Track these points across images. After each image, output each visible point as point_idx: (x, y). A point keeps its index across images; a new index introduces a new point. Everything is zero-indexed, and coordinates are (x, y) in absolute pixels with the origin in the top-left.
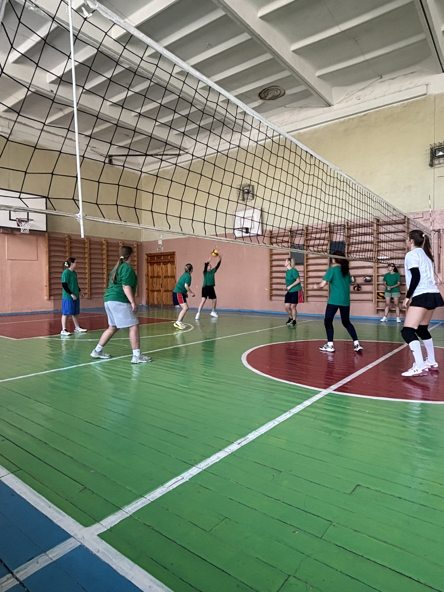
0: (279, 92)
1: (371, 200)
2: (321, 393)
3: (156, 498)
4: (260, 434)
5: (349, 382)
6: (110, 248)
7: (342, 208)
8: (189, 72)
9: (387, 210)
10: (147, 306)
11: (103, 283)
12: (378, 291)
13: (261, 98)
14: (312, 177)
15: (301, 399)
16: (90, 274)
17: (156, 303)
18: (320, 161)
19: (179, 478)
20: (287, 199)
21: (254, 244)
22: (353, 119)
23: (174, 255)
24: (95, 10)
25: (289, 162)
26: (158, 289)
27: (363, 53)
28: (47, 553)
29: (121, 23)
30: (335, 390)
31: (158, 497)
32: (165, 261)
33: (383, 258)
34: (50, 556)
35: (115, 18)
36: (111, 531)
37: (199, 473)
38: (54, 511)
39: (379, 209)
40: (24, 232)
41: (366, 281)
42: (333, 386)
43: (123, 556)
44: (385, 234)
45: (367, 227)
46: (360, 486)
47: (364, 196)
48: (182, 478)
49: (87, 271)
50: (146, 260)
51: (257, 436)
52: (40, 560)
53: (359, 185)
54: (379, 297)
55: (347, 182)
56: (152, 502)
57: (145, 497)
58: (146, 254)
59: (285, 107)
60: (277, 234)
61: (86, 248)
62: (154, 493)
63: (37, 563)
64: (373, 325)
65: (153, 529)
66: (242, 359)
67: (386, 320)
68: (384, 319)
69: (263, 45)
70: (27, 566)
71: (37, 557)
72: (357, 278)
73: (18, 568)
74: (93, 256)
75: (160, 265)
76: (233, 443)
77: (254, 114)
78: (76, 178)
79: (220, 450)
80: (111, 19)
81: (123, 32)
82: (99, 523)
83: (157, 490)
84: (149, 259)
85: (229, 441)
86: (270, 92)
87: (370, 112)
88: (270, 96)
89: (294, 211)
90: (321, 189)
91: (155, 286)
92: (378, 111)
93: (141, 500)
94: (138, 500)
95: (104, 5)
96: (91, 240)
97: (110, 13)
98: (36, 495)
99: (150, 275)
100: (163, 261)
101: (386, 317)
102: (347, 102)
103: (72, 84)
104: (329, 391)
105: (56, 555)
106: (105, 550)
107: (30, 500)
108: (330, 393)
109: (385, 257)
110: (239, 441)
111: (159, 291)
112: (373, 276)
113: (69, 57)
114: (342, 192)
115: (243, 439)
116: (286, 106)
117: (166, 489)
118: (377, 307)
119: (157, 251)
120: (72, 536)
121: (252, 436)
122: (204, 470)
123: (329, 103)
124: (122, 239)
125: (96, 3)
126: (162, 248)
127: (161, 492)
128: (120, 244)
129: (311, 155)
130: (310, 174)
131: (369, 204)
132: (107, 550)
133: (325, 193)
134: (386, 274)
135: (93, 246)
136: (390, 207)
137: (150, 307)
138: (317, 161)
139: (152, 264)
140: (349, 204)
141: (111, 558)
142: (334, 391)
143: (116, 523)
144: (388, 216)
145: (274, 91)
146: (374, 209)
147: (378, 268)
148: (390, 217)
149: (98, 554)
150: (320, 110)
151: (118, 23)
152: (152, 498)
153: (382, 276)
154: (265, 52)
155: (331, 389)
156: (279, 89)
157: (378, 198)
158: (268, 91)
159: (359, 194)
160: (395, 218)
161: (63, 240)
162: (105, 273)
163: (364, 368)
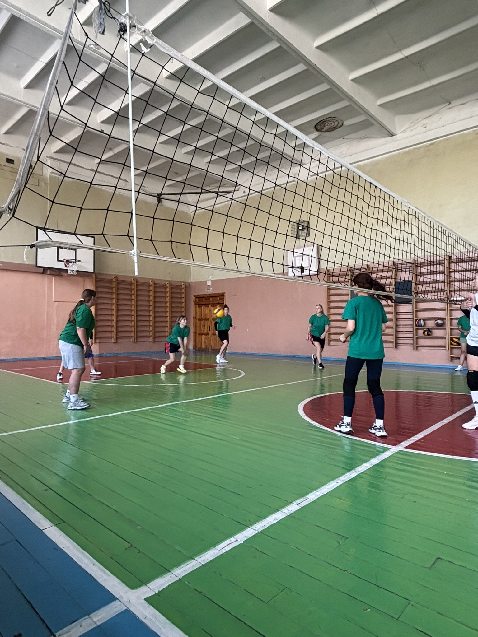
0: (336, 123)
1: (443, 234)
2: (390, 450)
3: (207, 562)
4: (322, 495)
5: (422, 439)
6: (157, 290)
7: (411, 244)
8: (247, 104)
9: (461, 246)
10: (194, 350)
11: (149, 326)
12: (451, 337)
13: (317, 130)
14: (377, 209)
15: (368, 456)
16: (137, 316)
17: (203, 347)
18: (385, 192)
19: (233, 539)
20: (350, 233)
21: (315, 282)
22: (419, 148)
23: (223, 296)
24: (152, 45)
25: (352, 194)
26: (206, 332)
27: (429, 79)
28: (91, 615)
29: (178, 57)
30: (406, 447)
31: (210, 560)
32: (213, 302)
33: (458, 299)
34: (95, 620)
35: (173, 52)
36: (159, 595)
37: (254, 536)
38: (99, 571)
39: (452, 245)
40: (71, 273)
41: (437, 324)
42: (404, 442)
43: (173, 625)
44: (460, 273)
45: (439, 264)
46: (441, 559)
47: (435, 230)
48: (236, 540)
49: (133, 313)
50: (194, 301)
51: (319, 496)
52: (84, 623)
53: (429, 218)
54: (452, 343)
55: (415, 216)
56: (203, 565)
57: (196, 559)
58: (194, 296)
59: (343, 138)
60: (339, 273)
61: (133, 289)
62: (205, 555)
63: (81, 626)
64: (447, 375)
65: (205, 596)
66: (298, 409)
67: (462, 368)
68: (459, 368)
69: (319, 75)
70: (70, 629)
71: (81, 620)
72: (427, 322)
73: (61, 631)
74: (140, 298)
75: (209, 307)
76: (291, 503)
77: (314, 145)
78: (130, 214)
79: (278, 510)
80: (169, 53)
81: (180, 65)
82: (146, 585)
83: (208, 552)
84: (197, 301)
85: (287, 501)
86: (327, 124)
87: (438, 141)
88: (327, 127)
89: (358, 246)
90: (387, 223)
91: (203, 328)
92: (447, 140)
93: (191, 563)
94: (188, 562)
95: (161, 40)
96: (138, 281)
97: (167, 47)
98: (80, 551)
99: (198, 317)
100: (211, 303)
101: (462, 365)
102: (412, 130)
103: (129, 118)
104: (399, 448)
105: (101, 619)
106: (152, 617)
107: (73, 555)
108: (400, 451)
109: (460, 299)
110: (298, 501)
111: (207, 334)
112: (445, 319)
113: (126, 92)
114: (410, 225)
115: (302, 499)
116: (345, 137)
117: (218, 551)
118: (451, 354)
119: (206, 292)
120: (117, 599)
121: (312, 497)
122: (260, 532)
123: (391, 132)
124: (170, 280)
125: (154, 38)
126: (211, 289)
127: (213, 554)
128: (168, 285)
129: (376, 186)
130: (375, 207)
131: (440, 239)
132: (155, 617)
133: (392, 227)
134: (460, 317)
135: (140, 288)
136: (464, 242)
137: (197, 351)
138: (382, 193)
139: (200, 306)
140: (418, 238)
141: (160, 626)
142: (405, 449)
143: (165, 587)
144: (463, 252)
145: (331, 122)
146: (447, 244)
147: (451, 310)
148: (465, 254)
149: (145, 621)
150: (382, 140)
151: (175, 57)
152: (203, 561)
153: (457, 319)
154: (322, 83)
155: (402, 446)
156: (337, 121)
157: (450, 232)
158: (325, 123)
159: (429, 227)
160: (471, 255)
161: (110, 281)
162: (151, 316)
163: (439, 423)
